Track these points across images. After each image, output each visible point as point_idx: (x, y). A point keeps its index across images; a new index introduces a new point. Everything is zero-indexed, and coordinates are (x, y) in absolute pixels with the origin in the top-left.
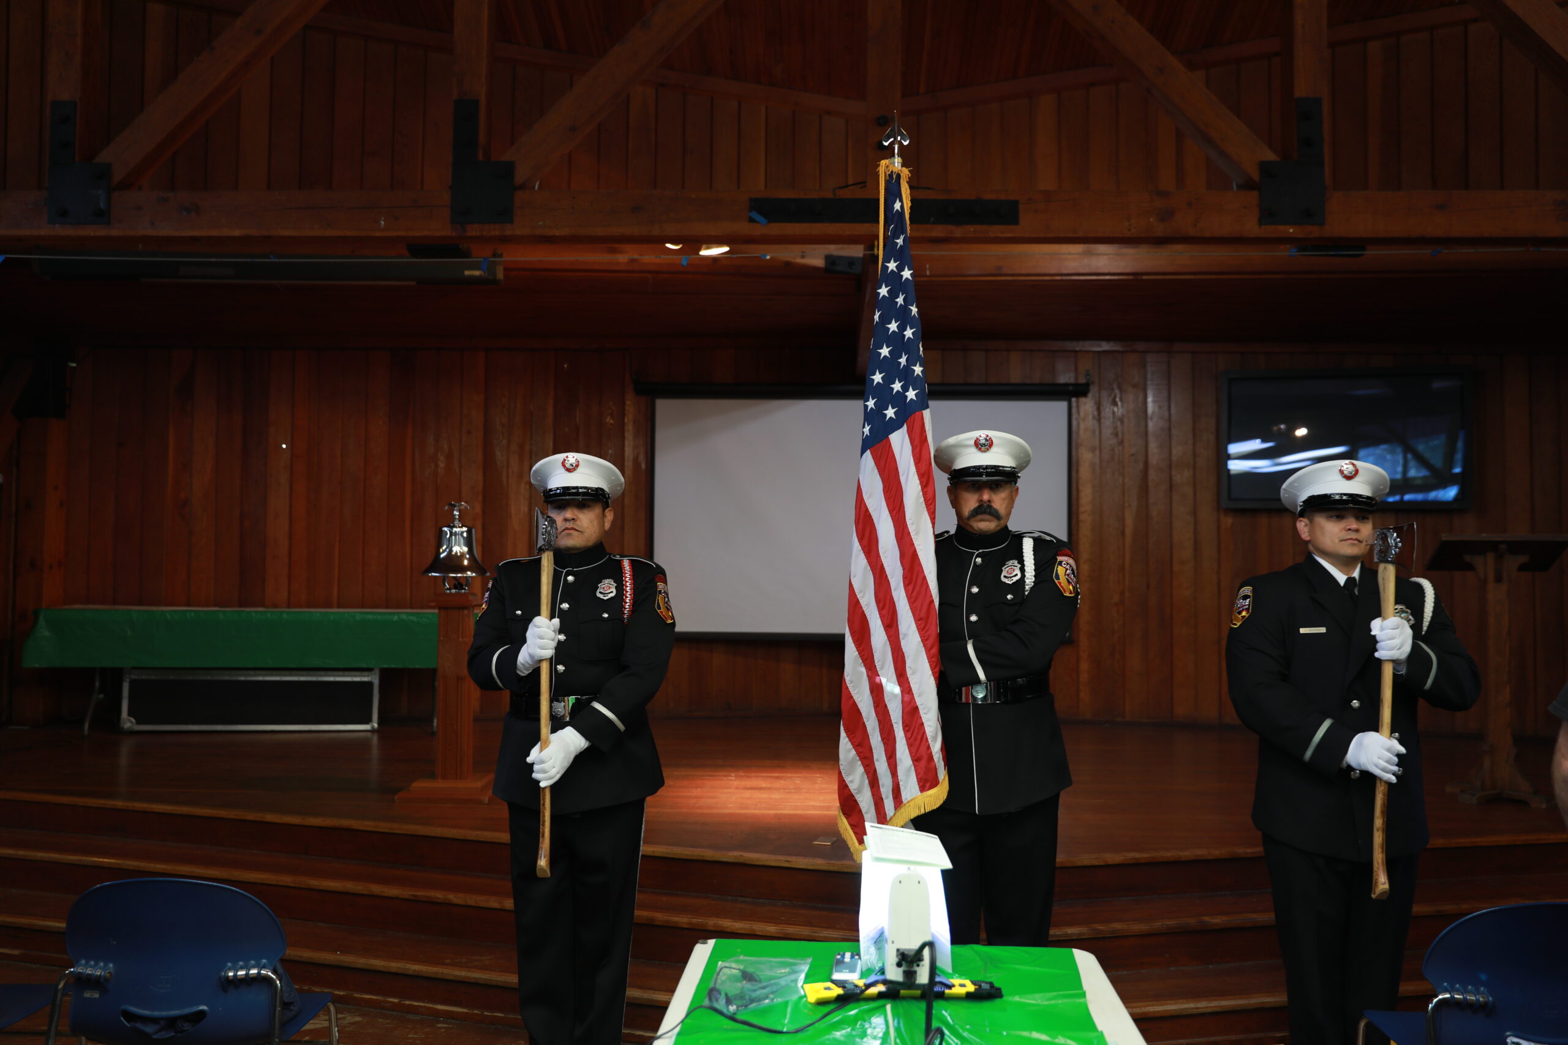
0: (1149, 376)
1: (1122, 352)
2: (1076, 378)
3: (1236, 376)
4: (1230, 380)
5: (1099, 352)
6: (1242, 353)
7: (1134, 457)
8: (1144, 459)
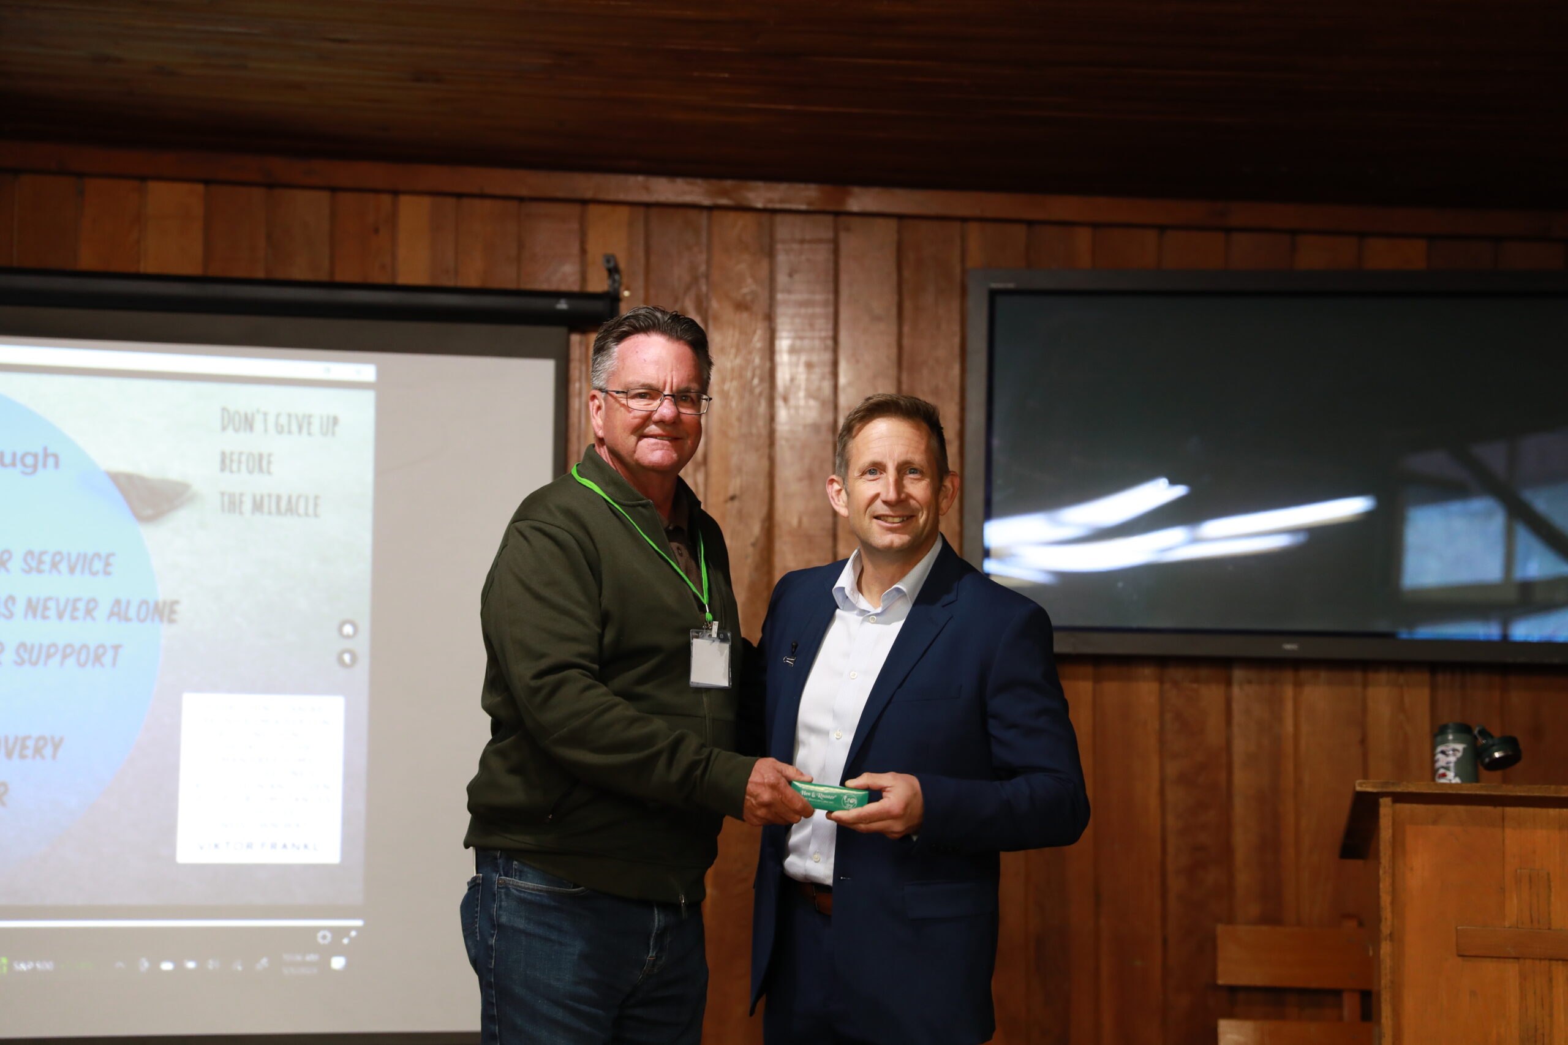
0: (782, 279)
1: (711, 209)
2: (584, 278)
3: (1011, 286)
4: (993, 294)
5: (648, 205)
6: (1030, 223)
7: (736, 503)
8: (764, 510)
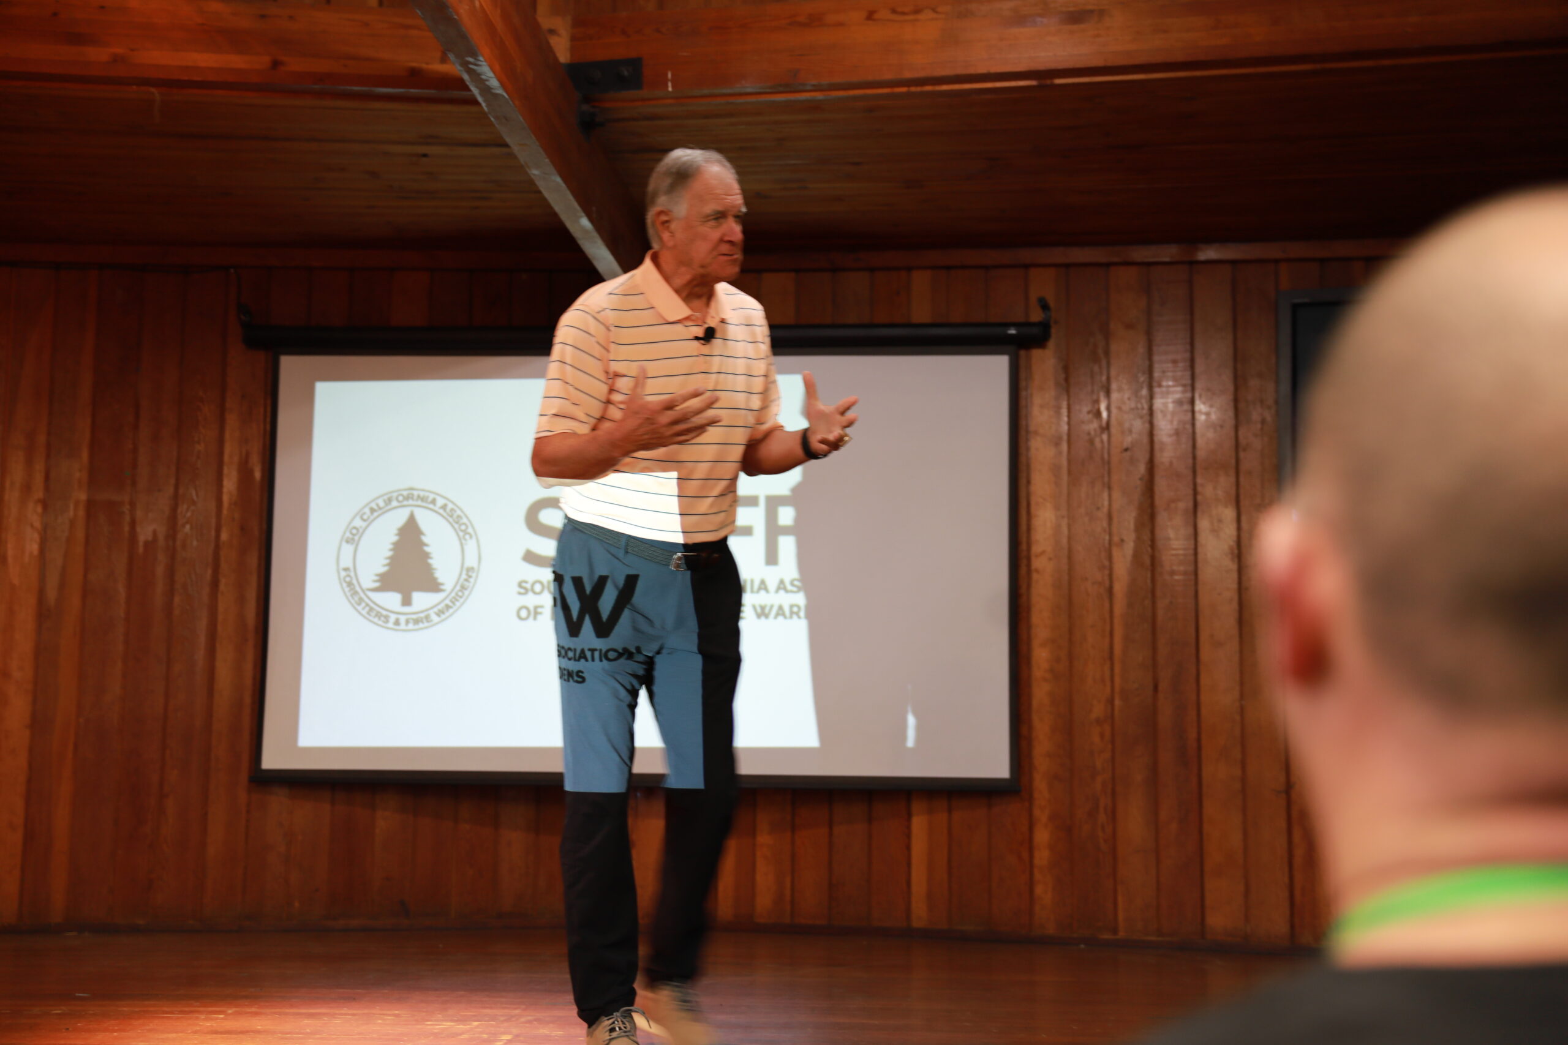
0: (1158, 307)
1: (1107, 265)
2: (1027, 313)
3: (1306, 300)
4: (1295, 308)
5: (1067, 266)
6: (1322, 261)
7: (1128, 453)
8: (1147, 456)
